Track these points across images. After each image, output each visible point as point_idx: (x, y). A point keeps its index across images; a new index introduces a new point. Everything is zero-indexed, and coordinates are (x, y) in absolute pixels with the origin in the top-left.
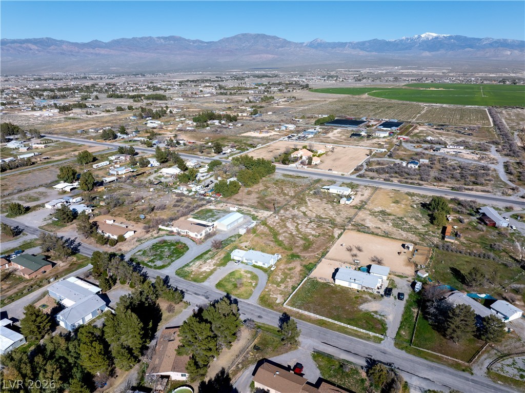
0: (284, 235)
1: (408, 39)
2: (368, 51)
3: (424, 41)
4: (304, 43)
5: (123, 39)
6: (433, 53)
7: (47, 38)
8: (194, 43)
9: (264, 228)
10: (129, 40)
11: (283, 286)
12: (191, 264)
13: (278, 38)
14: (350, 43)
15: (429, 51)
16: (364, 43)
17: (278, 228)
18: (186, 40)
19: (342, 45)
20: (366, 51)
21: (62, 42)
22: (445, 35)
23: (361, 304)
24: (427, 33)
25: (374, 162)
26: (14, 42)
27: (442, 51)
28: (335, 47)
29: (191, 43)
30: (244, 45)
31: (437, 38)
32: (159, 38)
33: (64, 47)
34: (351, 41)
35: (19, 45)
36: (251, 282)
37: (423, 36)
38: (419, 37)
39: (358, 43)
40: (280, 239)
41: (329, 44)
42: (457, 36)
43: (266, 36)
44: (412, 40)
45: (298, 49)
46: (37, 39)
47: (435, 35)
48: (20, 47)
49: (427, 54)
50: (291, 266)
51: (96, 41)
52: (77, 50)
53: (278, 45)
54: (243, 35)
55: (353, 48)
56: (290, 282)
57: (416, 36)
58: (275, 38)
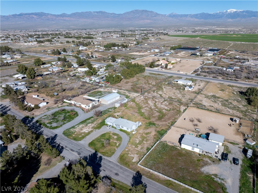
0: (145, 108)
1: (220, 13)
2: (199, 19)
3: (229, 14)
4: (166, 15)
5: (77, 13)
6: (234, 20)
7: (41, 12)
8: (111, 15)
9: (133, 103)
10: (80, 13)
11: (140, 147)
12: (77, 126)
13: (153, 12)
14: (190, 15)
15: (232, 19)
16: (197, 15)
17: (142, 104)
18: (107, 13)
19: (186, 16)
20: (198, 19)
21: (48, 14)
22: (240, 10)
23: (203, 166)
24: (231, 9)
25: (205, 68)
26: (26, 14)
27: (238, 19)
28: (182, 17)
29: (110, 15)
30: (136, 15)
31: (236, 12)
32: (94, 12)
33: (49, 16)
34: (191, 14)
35: (28, 16)
36: (116, 143)
37: (228, 11)
38: (227, 11)
39: (194, 15)
40: (143, 111)
41: (179, 15)
42: (247, 11)
43: (147, 11)
44: (222, 13)
45: (163, 17)
46: (37, 13)
47: (235, 10)
48: (29, 16)
49: (231, 20)
50: (148, 131)
51: (64, 13)
52: (55, 18)
53: (153, 15)
54: (136, 10)
55: (191, 17)
56: (145, 144)
57: (225, 11)
58: (152, 12)
